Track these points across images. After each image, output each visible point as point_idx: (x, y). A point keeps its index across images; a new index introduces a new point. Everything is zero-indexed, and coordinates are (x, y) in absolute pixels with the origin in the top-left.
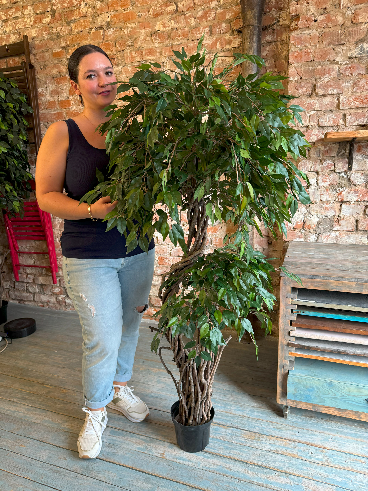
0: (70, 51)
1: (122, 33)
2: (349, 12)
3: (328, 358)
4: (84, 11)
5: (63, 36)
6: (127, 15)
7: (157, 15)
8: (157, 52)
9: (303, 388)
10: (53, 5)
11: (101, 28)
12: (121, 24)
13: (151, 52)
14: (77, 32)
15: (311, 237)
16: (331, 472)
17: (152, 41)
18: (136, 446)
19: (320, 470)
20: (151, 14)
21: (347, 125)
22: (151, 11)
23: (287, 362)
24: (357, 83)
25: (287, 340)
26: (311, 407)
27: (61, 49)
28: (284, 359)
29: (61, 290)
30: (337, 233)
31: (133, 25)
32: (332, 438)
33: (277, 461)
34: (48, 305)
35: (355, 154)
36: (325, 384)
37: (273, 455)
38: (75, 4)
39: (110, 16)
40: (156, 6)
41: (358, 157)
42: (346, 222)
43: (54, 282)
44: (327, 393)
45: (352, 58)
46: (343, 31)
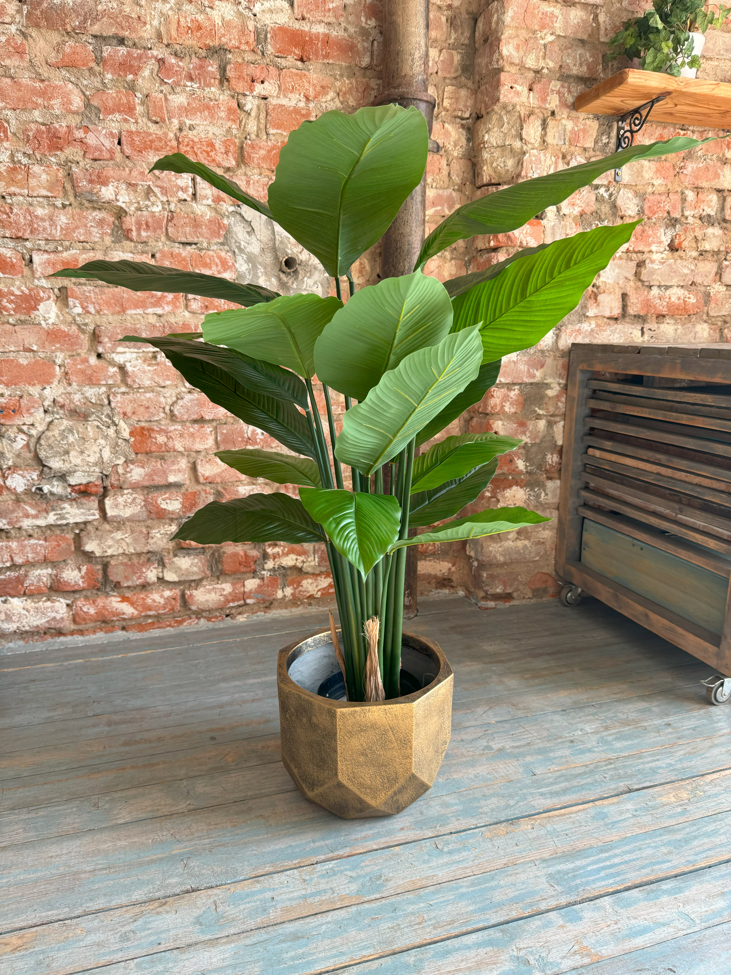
42: (609, 298)
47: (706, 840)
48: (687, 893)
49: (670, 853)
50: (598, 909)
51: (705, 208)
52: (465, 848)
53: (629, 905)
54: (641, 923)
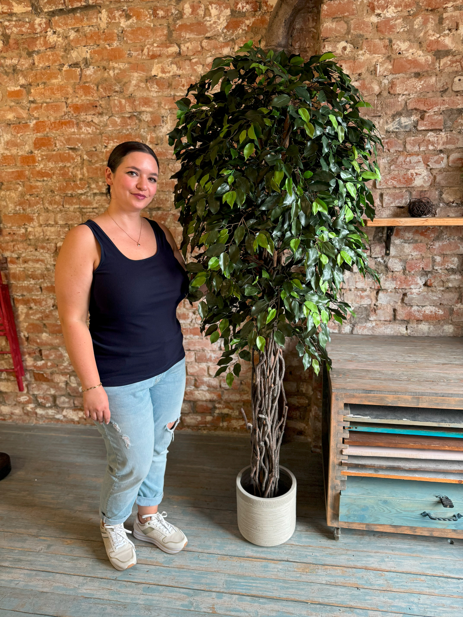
0: (32, 91)
1: (106, 74)
2: (386, 81)
3: (382, 474)
4: (51, 40)
5: (21, 71)
6: (113, 53)
7: (153, 57)
8: (154, 103)
9: (357, 508)
10: (5, 28)
11: (76, 65)
12: (104, 63)
13: (147, 101)
14: (42, 67)
15: (346, 328)
16: (394, 598)
17: (148, 88)
18: (179, 603)
19: (383, 597)
20: (146, 54)
21: (384, 206)
22: (146, 51)
23: (338, 482)
24: (395, 160)
25: (339, 459)
26: (364, 526)
27: (19, 88)
28: (336, 479)
29: (30, 398)
30: (374, 324)
31: (121, 66)
32: (388, 557)
33: (338, 594)
34: (11, 418)
35: (393, 238)
36: (380, 503)
37: (333, 588)
38: (38, 31)
39: (89, 51)
40: (152, 45)
41: (396, 241)
42: (383, 312)
43: (21, 389)
44: (382, 511)
45: (389, 132)
46: (379, 102)
47: (296, 591)
48: (266, 606)
49: (276, 590)
50: (230, 598)
51: (449, 265)
52: (207, 560)
53: (242, 601)
54: (240, 608)
